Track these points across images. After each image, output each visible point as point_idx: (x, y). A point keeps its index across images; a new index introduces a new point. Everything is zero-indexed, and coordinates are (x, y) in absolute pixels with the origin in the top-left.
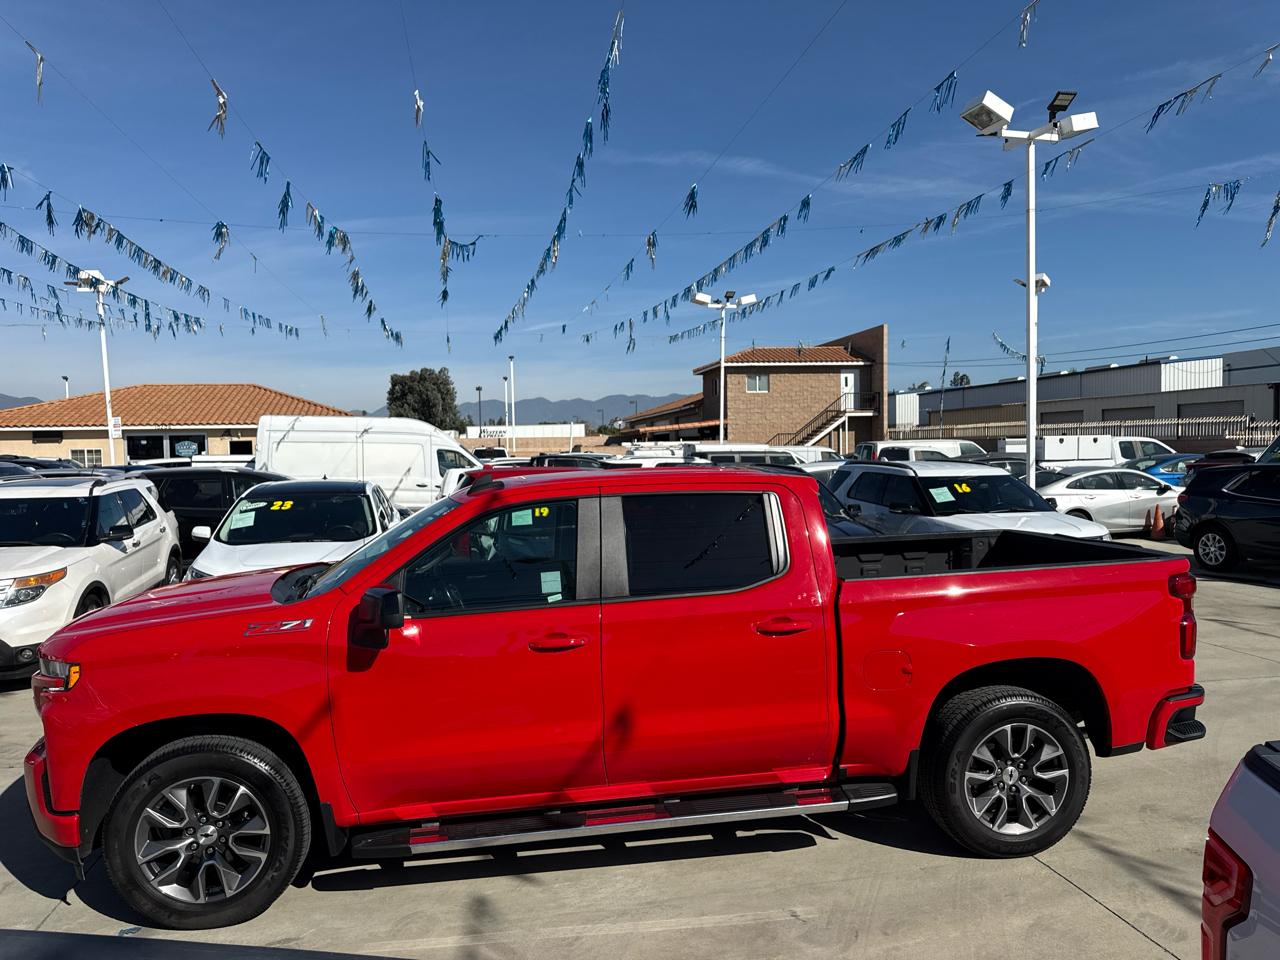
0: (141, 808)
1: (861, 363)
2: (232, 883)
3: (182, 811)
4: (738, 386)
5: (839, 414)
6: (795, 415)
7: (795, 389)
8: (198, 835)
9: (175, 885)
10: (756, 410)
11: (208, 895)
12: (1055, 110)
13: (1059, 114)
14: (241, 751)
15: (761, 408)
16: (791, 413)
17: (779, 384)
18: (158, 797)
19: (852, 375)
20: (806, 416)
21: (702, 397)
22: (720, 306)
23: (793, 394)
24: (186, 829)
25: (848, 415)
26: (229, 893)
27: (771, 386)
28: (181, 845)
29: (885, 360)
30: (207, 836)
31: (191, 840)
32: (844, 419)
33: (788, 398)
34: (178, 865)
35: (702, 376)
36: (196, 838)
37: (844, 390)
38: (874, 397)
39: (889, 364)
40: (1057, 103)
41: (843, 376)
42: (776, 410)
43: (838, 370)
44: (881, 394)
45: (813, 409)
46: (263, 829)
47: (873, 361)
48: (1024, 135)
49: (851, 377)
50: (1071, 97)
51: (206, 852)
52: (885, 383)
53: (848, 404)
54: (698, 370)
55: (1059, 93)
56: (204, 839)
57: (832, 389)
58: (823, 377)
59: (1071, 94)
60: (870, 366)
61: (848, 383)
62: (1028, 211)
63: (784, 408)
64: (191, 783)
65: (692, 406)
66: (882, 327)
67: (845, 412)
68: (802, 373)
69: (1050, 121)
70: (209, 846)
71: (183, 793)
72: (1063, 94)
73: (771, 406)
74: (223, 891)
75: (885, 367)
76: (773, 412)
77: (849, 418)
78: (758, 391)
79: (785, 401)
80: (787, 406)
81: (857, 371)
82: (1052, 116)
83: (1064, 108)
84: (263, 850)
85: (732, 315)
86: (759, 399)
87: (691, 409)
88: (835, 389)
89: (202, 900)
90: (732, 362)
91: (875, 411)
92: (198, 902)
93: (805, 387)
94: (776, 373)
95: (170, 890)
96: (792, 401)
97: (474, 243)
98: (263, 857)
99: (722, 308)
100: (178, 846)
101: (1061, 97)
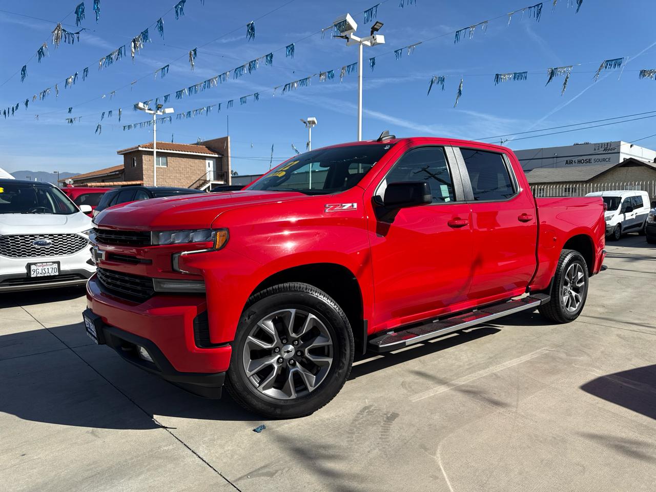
0: (245, 337)
1: (217, 156)
2: (312, 382)
3: (272, 335)
4: (149, 162)
5: (206, 182)
6: (182, 181)
7: (182, 167)
8: (283, 353)
9: (273, 389)
10: (160, 177)
11: (297, 392)
12: (374, 30)
13: (375, 32)
14: (311, 290)
15: (163, 176)
16: (180, 179)
17: (173, 163)
18: (255, 328)
19: (212, 162)
20: (188, 182)
21: (124, 167)
22: (152, 112)
23: (181, 169)
24: (274, 349)
25: (211, 182)
26: (311, 389)
27: (168, 164)
28: (273, 360)
29: (229, 155)
30: (288, 352)
31: (279, 356)
32: (209, 184)
33: (178, 171)
34: (274, 375)
35: (123, 156)
36: (280, 354)
37: (208, 169)
38: (224, 175)
39: (231, 157)
40: (375, 27)
41: (207, 161)
42: (171, 177)
43: (204, 158)
44: (227, 173)
45: (192, 178)
46: (328, 341)
47: (223, 155)
48: (358, 39)
49: (211, 162)
50: (381, 25)
51: (289, 364)
52: (230, 167)
53: (210, 176)
54: (121, 151)
55: (377, 22)
56: (286, 354)
57: (201, 168)
58: (197, 161)
59: (381, 24)
60: (221, 158)
61: (209, 167)
62: (359, 77)
63: (176, 177)
64: (275, 315)
65: (117, 173)
66: (228, 137)
67: (209, 181)
68: (186, 158)
69: (371, 35)
70: (291, 359)
71: (270, 323)
72: (379, 23)
73: (169, 175)
74: (306, 389)
75: (230, 159)
76: (170, 178)
77: (212, 184)
78: (161, 166)
79: (177, 173)
80: (178, 175)
81: (215, 160)
82: (372, 33)
83: (377, 30)
84: (328, 356)
85: (162, 119)
86: (162, 170)
87: (116, 174)
88: (203, 169)
89: (294, 396)
90: (146, 148)
91: (225, 181)
92: (291, 398)
93: (187, 166)
94: (172, 157)
95: (271, 392)
96: (180, 173)
97: (78, 33)
98: (330, 360)
99: (154, 114)
100: (272, 361)
101: (378, 24)
